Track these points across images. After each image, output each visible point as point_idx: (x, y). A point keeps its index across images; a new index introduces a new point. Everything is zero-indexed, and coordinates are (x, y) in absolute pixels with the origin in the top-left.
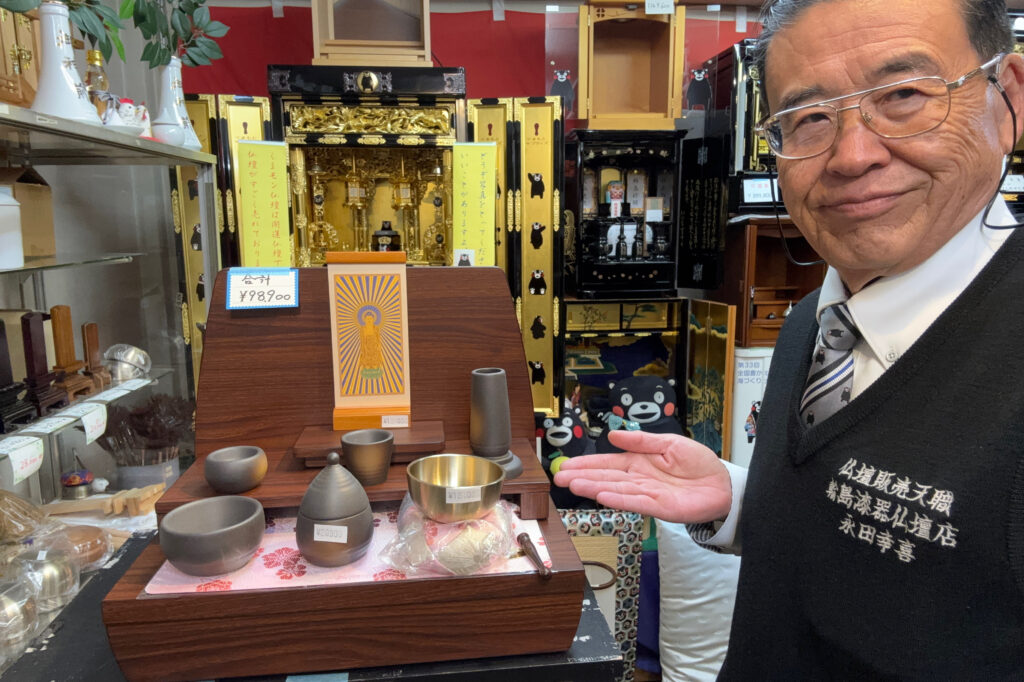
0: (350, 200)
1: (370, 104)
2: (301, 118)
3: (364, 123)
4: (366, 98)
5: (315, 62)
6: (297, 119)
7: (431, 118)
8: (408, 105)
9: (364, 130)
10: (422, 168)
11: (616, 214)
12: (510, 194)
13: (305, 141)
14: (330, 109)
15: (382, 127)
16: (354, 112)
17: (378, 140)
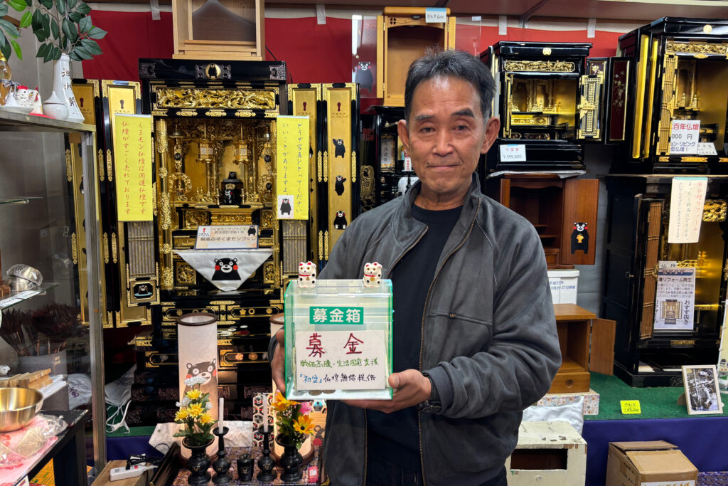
0: (202, 157)
1: (215, 87)
2: (165, 97)
3: (211, 100)
4: (212, 83)
5: (175, 57)
6: (161, 98)
7: (261, 98)
8: (244, 87)
9: (210, 106)
11: (408, 169)
12: (320, 154)
13: (166, 114)
14: (186, 91)
15: (225, 104)
16: (204, 93)
17: (220, 113)
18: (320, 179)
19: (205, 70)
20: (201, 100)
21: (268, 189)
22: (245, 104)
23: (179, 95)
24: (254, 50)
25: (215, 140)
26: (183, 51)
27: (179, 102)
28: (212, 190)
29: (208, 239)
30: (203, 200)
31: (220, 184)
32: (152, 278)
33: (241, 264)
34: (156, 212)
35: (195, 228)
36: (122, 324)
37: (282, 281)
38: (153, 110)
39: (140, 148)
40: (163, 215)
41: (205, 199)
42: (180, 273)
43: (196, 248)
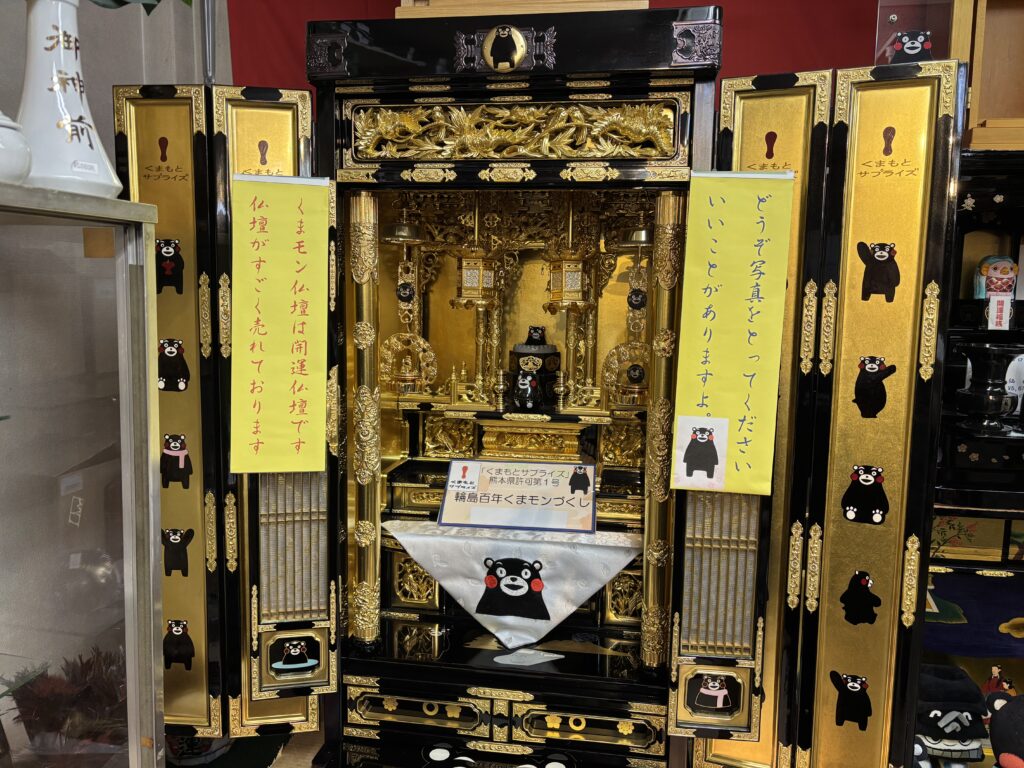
0: (464, 293)
1: (508, 99)
2: (371, 131)
3: (494, 137)
4: (499, 86)
5: (401, 13)
6: (364, 133)
7: (638, 125)
8: (588, 97)
9: (492, 154)
10: (611, 229)
11: (1000, 324)
12: (811, 289)
13: (374, 176)
14: (429, 111)
15: (532, 146)
16: (476, 116)
17: (520, 172)
18: (806, 367)
19: (481, 46)
20: (469, 138)
21: (633, 381)
22: (590, 144)
23: (412, 126)
25: (501, 251)
27: (411, 143)
28: (486, 371)
29: (473, 497)
30: (465, 397)
31: (507, 360)
32: (318, 625)
33: (551, 578)
34: (334, 446)
36: (245, 727)
37: (674, 673)
38: (341, 167)
39: (298, 272)
40: (361, 446)
41: (469, 396)
42: (401, 576)
43: (443, 521)
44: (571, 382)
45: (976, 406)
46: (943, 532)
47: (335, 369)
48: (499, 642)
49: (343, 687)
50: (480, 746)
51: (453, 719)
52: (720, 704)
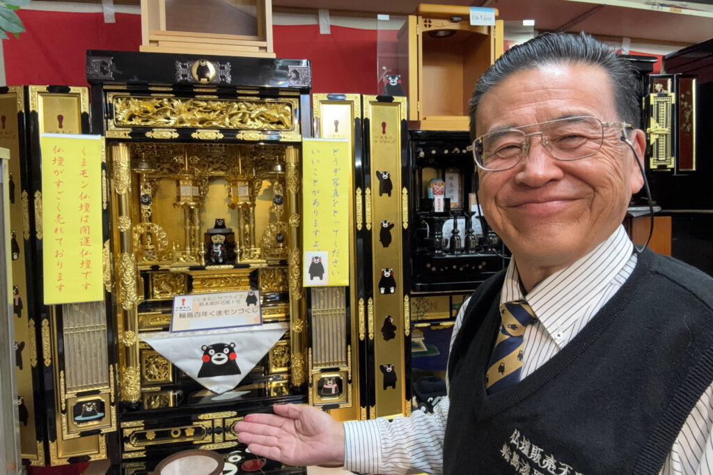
0: (182, 199)
1: (205, 97)
2: (125, 110)
3: (199, 116)
4: (201, 90)
5: (142, 49)
6: (121, 111)
7: (274, 113)
8: (248, 98)
9: (198, 125)
10: (258, 166)
11: (439, 209)
12: (359, 191)
13: (129, 135)
14: (161, 101)
15: (220, 122)
16: (188, 104)
17: (215, 134)
18: (360, 227)
19: (190, 69)
20: (184, 116)
21: (279, 241)
22: (249, 122)
23: (149, 108)
24: (263, 44)
25: (200, 176)
26: (157, 42)
27: (150, 118)
28: (193, 244)
29: (190, 315)
30: (182, 259)
32: (104, 391)
33: (240, 351)
34: (109, 286)
35: (168, 296)
36: (60, 459)
37: (310, 378)
38: (107, 129)
39: (83, 187)
40: (125, 288)
41: (184, 259)
42: (147, 367)
43: (173, 330)
44: (243, 247)
45: (432, 245)
46: (425, 307)
47: (108, 242)
48: (212, 391)
49: (120, 430)
50: (207, 447)
51: (190, 437)
52: (333, 392)
